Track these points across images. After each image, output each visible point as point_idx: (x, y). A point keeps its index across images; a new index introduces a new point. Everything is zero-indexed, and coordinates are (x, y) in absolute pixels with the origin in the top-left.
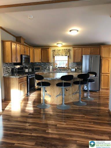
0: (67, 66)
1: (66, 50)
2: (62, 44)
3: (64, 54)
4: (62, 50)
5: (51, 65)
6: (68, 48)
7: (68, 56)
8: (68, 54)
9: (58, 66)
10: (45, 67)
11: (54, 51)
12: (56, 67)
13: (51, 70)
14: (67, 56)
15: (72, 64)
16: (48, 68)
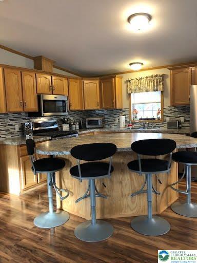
0: (160, 116)
1: (156, 76)
2: (142, 64)
3: (150, 88)
4: (147, 77)
5: (124, 113)
6: (159, 72)
7: (161, 91)
8: (161, 86)
9: (139, 117)
10: (111, 119)
11: (129, 81)
12: (136, 117)
13: (122, 125)
14: (157, 90)
15: (171, 110)
16: (117, 121)
